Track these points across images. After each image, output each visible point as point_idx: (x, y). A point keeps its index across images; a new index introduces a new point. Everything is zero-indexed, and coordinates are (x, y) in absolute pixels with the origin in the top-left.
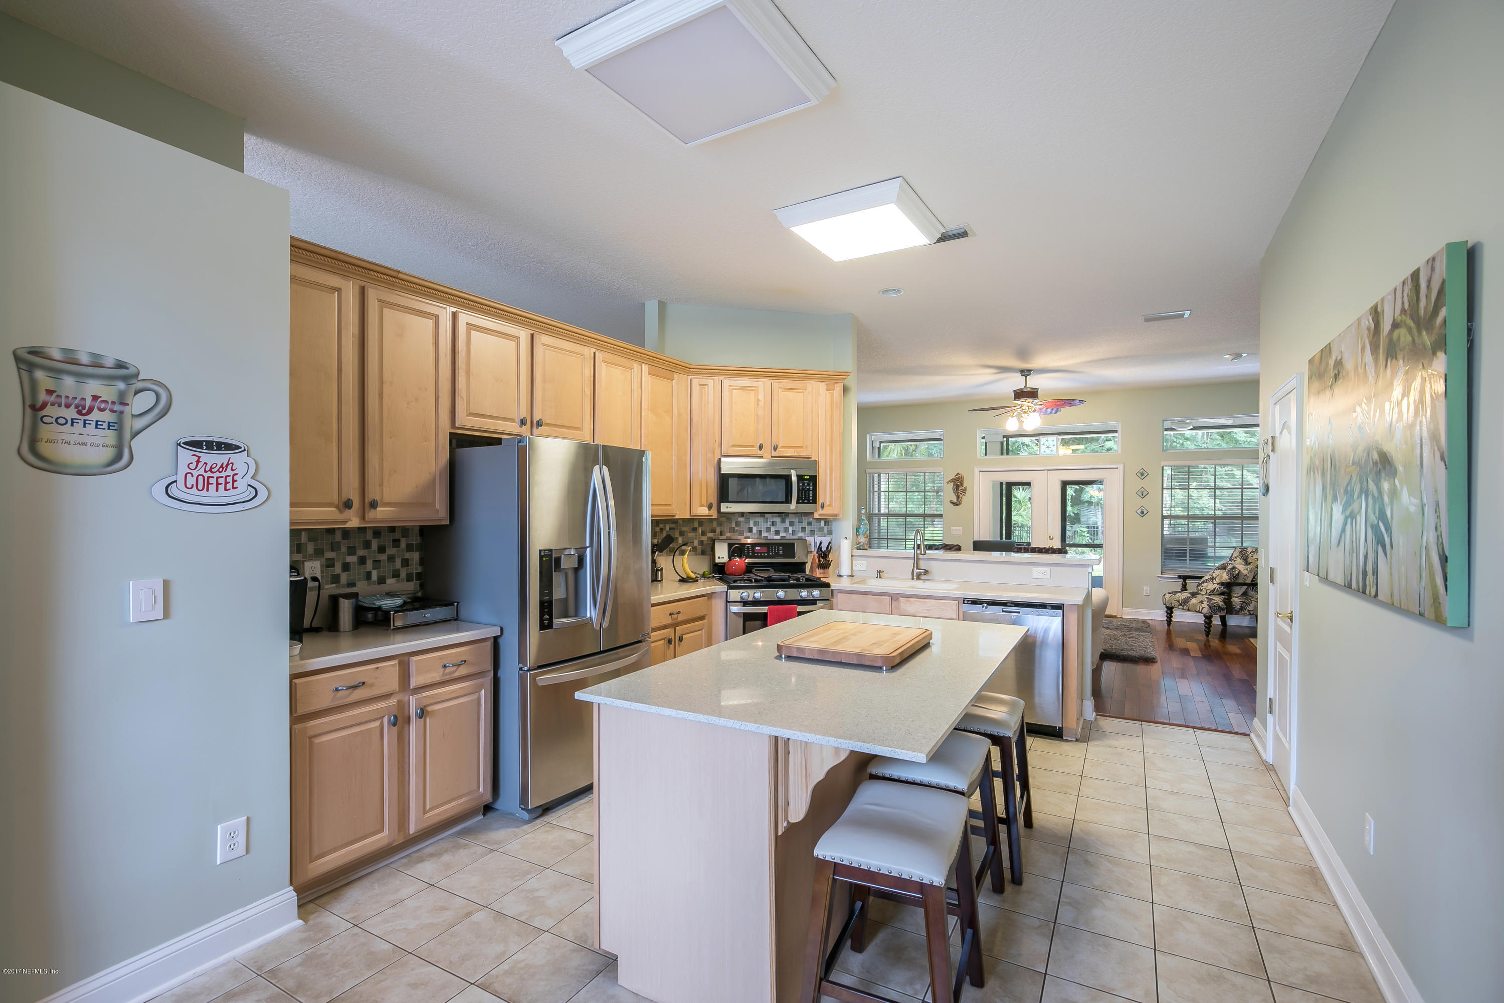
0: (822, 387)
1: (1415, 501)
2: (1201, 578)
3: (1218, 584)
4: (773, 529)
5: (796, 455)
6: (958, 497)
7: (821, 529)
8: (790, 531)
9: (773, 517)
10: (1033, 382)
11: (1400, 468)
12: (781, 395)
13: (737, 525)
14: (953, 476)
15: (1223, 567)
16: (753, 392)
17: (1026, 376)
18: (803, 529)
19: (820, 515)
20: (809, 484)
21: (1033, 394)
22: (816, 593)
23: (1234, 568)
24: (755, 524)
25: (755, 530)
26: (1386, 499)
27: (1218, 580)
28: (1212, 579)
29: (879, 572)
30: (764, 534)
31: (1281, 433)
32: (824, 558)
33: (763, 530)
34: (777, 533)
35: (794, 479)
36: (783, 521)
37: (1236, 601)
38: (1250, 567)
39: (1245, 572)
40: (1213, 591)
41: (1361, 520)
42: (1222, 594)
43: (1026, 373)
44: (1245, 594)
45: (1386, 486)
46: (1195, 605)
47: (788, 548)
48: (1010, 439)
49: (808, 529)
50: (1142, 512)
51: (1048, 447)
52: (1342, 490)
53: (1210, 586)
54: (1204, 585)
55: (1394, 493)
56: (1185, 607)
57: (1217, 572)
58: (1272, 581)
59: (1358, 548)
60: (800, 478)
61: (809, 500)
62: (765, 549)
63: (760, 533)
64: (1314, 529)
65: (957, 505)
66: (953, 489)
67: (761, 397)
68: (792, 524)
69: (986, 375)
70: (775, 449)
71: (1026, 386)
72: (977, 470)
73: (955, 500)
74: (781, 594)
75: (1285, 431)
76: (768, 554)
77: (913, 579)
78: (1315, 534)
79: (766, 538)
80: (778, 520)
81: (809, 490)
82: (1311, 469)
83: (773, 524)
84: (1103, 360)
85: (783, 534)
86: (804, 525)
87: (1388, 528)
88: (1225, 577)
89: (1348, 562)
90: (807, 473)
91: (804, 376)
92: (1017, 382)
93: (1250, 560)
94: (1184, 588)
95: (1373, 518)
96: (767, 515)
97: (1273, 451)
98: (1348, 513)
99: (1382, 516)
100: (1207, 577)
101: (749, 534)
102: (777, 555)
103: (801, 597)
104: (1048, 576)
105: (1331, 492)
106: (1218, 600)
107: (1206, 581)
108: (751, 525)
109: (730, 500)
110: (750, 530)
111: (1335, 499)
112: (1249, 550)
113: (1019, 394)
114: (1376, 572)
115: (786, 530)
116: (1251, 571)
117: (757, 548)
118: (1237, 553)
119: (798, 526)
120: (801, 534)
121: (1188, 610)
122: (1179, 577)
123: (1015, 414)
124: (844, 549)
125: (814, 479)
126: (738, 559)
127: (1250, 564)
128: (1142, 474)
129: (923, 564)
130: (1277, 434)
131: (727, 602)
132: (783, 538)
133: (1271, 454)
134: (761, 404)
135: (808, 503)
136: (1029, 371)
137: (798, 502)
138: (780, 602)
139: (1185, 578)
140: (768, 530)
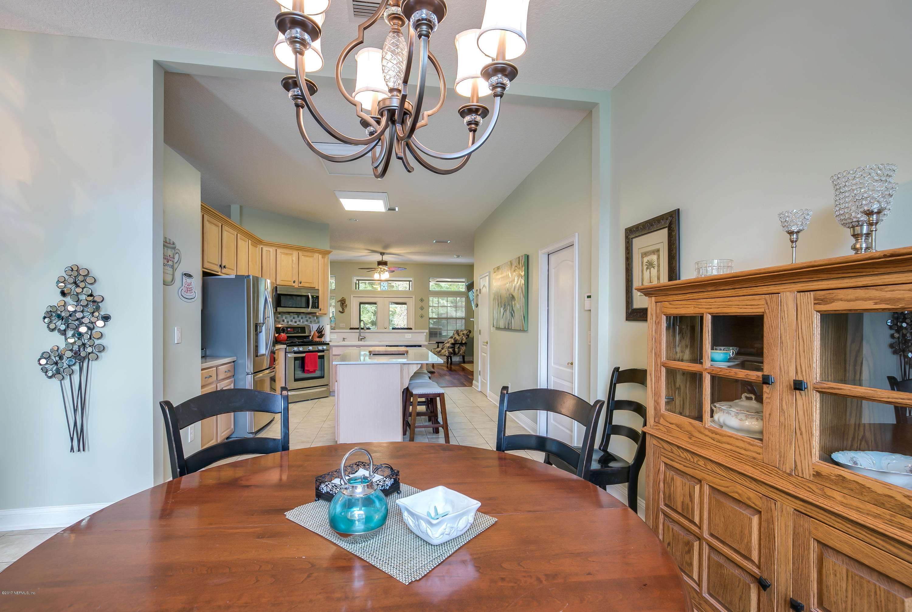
0: (320, 256)
1: (519, 306)
2: (444, 342)
3: (451, 344)
4: (294, 320)
5: (309, 286)
6: (343, 309)
7: (315, 321)
8: (301, 321)
9: (294, 314)
10: (386, 258)
11: (516, 299)
12: (302, 258)
13: (277, 319)
14: (340, 299)
15: (452, 337)
16: (290, 256)
17: (382, 255)
18: (307, 321)
19: (319, 314)
20: (316, 300)
21: (384, 263)
22: (325, 347)
23: (455, 338)
24: (286, 318)
25: (285, 321)
26: (513, 306)
27: (450, 343)
28: (448, 342)
29: (344, 339)
30: (290, 323)
31: (483, 288)
32: (320, 332)
33: (289, 321)
34: (296, 322)
35: (310, 297)
36: (298, 317)
37: (456, 350)
38: (460, 337)
39: (459, 339)
40: (449, 347)
41: (508, 311)
42: (452, 348)
43: (382, 254)
44: (459, 347)
45: (513, 303)
46: (443, 353)
47: (303, 329)
48: (360, 281)
49: (309, 320)
50: (422, 316)
51: (384, 287)
52: (503, 304)
53: (448, 345)
54: (445, 345)
55: (515, 304)
56: (440, 354)
57: (450, 340)
58: (480, 334)
59: (507, 318)
60: (312, 297)
61: (316, 307)
62: (292, 330)
63: (288, 322)
64: (496, 315)
65: (343, 313)
66: (341, 305)
67: (294, 259)
68: (302, 318)
69: (365, 253)
70: (300, 283)
71: (382, 260)
72: (352, 296)
73: (341, 310)
74: (311, 348)
75: (484, 288)
76: (294, 332)
77: (359, 341)
78: (496, 317)
79: (291, 325)
80: (296, 316)
81: (316, 302)
82: (494, 299)
83: (294, 318)
84: (414, 252)
85: (298, 323)
86: (308, 319)
87: (514, 312)
88: (453, 341)
89: (505, 322)
90: (315, 295)
91: (313, 251)
92: (378, 258)
93: (460, 335)
94: (438, 347)
95: (510, 310)
96: (291, 314)
97: (480, 293)
98: (504, 310)
99: (513, 310)
100: (447, 342)
101: (283, 323)
102: (298, 333)
103: (319, 349)
104: (411, 337)
105: (500, 304)
106: (451, 350)
107: (446, 343)
108: (284, 318)
109: (282, 306)
110: (283, 321)
111: (501, 307)
112: (459, 331)
113: (380, 263)
114: (511, 323)
115: (300, 321)
116: (461, 338)
117: (289, 329)
118: (455, 332)
119: (305, 319)
120: (306, 323)
121: (441, 355)
122: (436, 342)
123: (378, 272)
124: (327, 330)
125: (318, 297)
126: (283, 334)
127: (460, 336)
128: (422, 300)
129: (362, 335)
130: (481, 288)
131: (286, 352)
132: (298, 325)
133: (479, 294)
134: (294, 262)
135: (316, 308)
136: (384, 253)
137: (311, 308)
138: (310, 352)
139: (438, 343)
140: (292, 321)
